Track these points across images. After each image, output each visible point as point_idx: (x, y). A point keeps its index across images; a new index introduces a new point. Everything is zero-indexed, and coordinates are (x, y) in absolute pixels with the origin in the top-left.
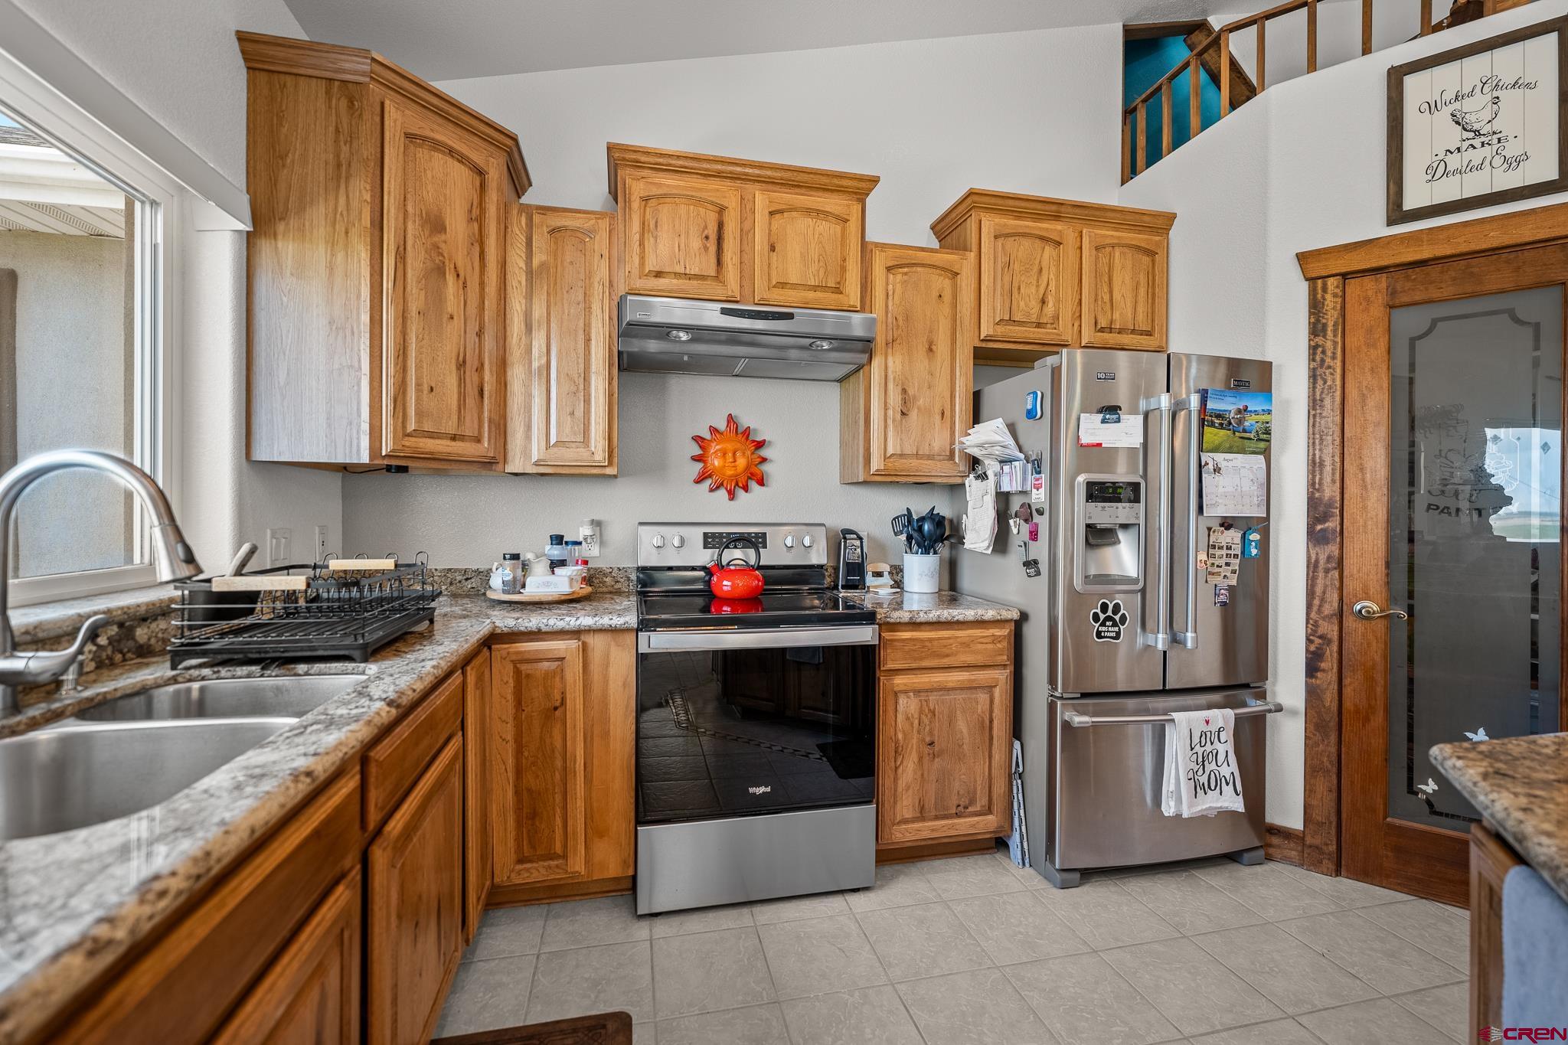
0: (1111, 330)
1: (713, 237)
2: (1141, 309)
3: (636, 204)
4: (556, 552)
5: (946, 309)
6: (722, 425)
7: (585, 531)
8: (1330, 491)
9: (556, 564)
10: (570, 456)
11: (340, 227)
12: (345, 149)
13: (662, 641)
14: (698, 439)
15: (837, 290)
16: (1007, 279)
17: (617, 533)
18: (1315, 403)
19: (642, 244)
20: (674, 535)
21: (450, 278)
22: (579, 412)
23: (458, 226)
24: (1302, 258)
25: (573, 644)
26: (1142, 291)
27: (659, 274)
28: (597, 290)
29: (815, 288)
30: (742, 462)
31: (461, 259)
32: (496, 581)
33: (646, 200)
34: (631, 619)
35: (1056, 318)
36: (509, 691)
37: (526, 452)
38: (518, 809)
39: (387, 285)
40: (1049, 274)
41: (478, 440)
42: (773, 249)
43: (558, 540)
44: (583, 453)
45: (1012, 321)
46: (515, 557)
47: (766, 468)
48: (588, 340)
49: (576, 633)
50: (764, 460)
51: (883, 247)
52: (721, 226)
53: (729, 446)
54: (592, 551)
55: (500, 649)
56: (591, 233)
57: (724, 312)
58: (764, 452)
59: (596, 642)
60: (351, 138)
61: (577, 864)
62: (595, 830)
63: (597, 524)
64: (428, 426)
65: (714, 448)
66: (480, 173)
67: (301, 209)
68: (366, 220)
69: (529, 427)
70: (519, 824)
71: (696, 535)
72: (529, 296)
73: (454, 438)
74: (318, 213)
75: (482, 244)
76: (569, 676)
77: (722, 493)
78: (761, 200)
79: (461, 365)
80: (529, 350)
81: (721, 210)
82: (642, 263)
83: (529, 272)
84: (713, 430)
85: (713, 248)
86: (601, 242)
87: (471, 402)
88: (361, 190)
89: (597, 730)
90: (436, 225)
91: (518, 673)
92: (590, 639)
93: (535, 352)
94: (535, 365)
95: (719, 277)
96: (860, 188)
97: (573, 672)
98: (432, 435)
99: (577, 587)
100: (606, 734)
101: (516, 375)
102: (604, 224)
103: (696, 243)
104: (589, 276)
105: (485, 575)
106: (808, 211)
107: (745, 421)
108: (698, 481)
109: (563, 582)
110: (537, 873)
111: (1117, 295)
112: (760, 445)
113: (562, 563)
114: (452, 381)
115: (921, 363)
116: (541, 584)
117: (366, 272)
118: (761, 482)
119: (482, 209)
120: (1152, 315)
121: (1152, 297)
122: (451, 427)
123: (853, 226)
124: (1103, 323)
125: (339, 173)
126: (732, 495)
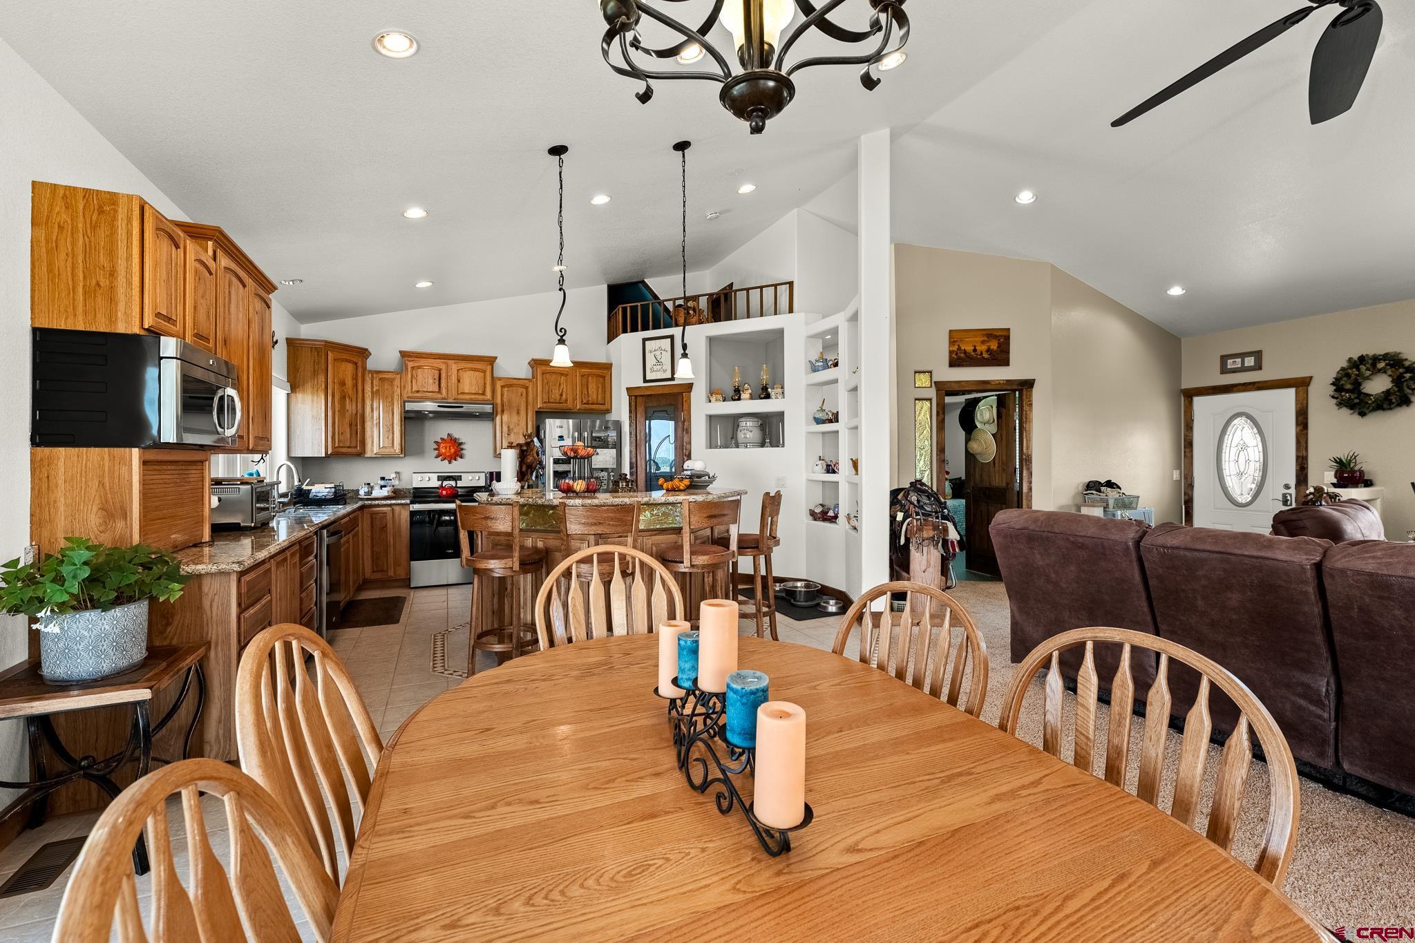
0: (588, 404)
1: (437, 379)
2: (599, 396)
3: (409, 370)
4: (382, 483)
5: (524, 399)
6: (446, 437)
7: (393, 475)
8: (634, 460)
9: (382, 487)
10: (387, 451)
11: (315, 389)
12: (316, 367)
13: (417, 507)
14: (436, 442)
15: (483, 394)
16: (547, 388)
17: (405, 476)
18: (630, 433)
19: (412, 382)
20: (426, 476)
21: (347, 399)
22: (391, 437)
23: (349, 382)
24: (628, 389)
25: (389, 508)
26: (600, 390)
27: (418, 392)
28: (396, 397)
29: (475, 394)
30: (453, 450)
31: (350, 392)
32: (362, 492)
33: (413, 368)
34: (408, 502)
35: (566, 400)
36: (369, 522)
37: (372, 451)
38: (372, 557)
39: (329, 405)
40: (563, 386)
41: (356, 447)
42: (459, 381)
43: (383, 479)
44: (392, 450)
45: (549, 402)
46: (369, 484)
47: (463, 452)
48: (393, 414)
49: (390, 505)
50: (462, 449)
51: (500, 379)
52: (440, 375)
53: (448, 445)
54: (396, 482)
55: (366, 510)
56: (393, 379)
57: (439, 406)
58: (462, 447)
59: (397, 509)
60: (318, 363)
61: (391, 573)
62: (397, 564)
63: (397, 473)
64: (341, 445)
65: (442, 445)
66: (356, 364)
67: (304, 384)
68: (323, 387)
69: (373, 442)
70: (373, 561)
71: (435, 477)
72: (372, 400)
73: (349, 447)
74: (309, 386)
75: (357, 386)
76: (388, 518)
77: (446, 462)
78: (454, 366)
79: (351, 425)
80: (373, 417)
81: (440, 370)
82: (412, 389)
83: (372, 392)
84: (442, 439)
85: (437, 383)
86: (397, 382)
87: (354, 436)
88: (322, 378)
89: (397, 533)
90: (343, 384)
91: (372, 518)
92: (394, 507)
93: (375, 418)
94: (375, 422)
95: (440, 391)
96: (491, 361)
97: (389, 516)
98: (342, 447)
99: (390, 494)
100: (400, 536)
101: (368, 425)
102: (398, 376)
103: (431, 381)
104: (393, 393)
105: (358, 491)
106: (472, 369)
107: (456, 435)
108: (436, 457)
109: (385, 492)
110: (378, 576)
111: (590, 392)
112: (461, 444)
113: (385, 486)
114: (348, 430)
115: (515, 418)
116: (377, 493)
117: (323, 401)
118: (461, 457)
119: (357, 375)
120: (604, 398)
121: (604, 392)
122: (348, 444)
123: (488, 374)
124: (585, 401)
125: (315, 374)
126: (450, 462)
